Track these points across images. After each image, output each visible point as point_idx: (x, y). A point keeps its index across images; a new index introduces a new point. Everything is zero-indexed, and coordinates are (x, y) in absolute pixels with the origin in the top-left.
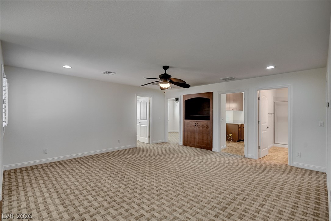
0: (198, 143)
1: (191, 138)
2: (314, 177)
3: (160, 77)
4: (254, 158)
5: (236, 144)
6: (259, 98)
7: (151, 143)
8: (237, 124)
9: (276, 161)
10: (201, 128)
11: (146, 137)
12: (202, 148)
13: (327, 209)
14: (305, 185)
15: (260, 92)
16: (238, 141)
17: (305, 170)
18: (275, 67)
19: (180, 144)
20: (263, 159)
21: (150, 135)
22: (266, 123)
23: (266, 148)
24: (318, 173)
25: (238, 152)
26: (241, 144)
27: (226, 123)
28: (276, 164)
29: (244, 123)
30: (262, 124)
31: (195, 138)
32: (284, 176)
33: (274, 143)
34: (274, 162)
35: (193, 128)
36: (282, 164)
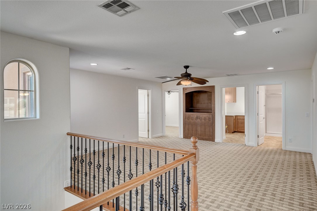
0: (200, 135)
1: (192, 130)
2: (303, 156)
3: (182, 76)
4: (254, 145)
5: (232, 135)
6: (258, 93)
7: (150, 137)
8: (233, 116)
9: (272, 147)
10: (203, 120)
11: (145, 132)
12: (204, 140)
13: (315, 173)
14: (298, 161)
15: (258, 87)
16: (233, 133)
17: (296, 152)
18: (274, 68)
19: (180, 137)
20: (261, 146)
21: (149, 129)
22: (262, 114)
23: (262, 136)
24: (305, 154)
25: (238, 142)
26: (236, 135)
27: (226, 115)
28: (273, 149)
29: (244, 115)
30: (261, 116)
31: (196, 131)
32: (282, 157)
33: (266, 133)
34: (271, 148)
35: (195, 120)
36: (277, 149)
